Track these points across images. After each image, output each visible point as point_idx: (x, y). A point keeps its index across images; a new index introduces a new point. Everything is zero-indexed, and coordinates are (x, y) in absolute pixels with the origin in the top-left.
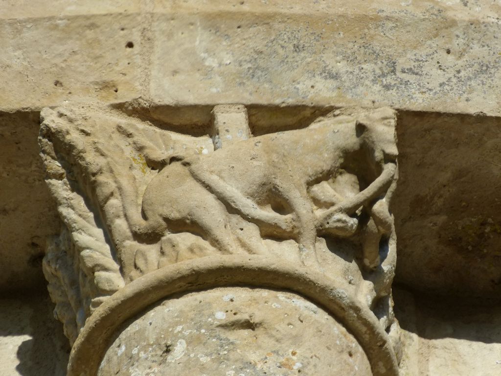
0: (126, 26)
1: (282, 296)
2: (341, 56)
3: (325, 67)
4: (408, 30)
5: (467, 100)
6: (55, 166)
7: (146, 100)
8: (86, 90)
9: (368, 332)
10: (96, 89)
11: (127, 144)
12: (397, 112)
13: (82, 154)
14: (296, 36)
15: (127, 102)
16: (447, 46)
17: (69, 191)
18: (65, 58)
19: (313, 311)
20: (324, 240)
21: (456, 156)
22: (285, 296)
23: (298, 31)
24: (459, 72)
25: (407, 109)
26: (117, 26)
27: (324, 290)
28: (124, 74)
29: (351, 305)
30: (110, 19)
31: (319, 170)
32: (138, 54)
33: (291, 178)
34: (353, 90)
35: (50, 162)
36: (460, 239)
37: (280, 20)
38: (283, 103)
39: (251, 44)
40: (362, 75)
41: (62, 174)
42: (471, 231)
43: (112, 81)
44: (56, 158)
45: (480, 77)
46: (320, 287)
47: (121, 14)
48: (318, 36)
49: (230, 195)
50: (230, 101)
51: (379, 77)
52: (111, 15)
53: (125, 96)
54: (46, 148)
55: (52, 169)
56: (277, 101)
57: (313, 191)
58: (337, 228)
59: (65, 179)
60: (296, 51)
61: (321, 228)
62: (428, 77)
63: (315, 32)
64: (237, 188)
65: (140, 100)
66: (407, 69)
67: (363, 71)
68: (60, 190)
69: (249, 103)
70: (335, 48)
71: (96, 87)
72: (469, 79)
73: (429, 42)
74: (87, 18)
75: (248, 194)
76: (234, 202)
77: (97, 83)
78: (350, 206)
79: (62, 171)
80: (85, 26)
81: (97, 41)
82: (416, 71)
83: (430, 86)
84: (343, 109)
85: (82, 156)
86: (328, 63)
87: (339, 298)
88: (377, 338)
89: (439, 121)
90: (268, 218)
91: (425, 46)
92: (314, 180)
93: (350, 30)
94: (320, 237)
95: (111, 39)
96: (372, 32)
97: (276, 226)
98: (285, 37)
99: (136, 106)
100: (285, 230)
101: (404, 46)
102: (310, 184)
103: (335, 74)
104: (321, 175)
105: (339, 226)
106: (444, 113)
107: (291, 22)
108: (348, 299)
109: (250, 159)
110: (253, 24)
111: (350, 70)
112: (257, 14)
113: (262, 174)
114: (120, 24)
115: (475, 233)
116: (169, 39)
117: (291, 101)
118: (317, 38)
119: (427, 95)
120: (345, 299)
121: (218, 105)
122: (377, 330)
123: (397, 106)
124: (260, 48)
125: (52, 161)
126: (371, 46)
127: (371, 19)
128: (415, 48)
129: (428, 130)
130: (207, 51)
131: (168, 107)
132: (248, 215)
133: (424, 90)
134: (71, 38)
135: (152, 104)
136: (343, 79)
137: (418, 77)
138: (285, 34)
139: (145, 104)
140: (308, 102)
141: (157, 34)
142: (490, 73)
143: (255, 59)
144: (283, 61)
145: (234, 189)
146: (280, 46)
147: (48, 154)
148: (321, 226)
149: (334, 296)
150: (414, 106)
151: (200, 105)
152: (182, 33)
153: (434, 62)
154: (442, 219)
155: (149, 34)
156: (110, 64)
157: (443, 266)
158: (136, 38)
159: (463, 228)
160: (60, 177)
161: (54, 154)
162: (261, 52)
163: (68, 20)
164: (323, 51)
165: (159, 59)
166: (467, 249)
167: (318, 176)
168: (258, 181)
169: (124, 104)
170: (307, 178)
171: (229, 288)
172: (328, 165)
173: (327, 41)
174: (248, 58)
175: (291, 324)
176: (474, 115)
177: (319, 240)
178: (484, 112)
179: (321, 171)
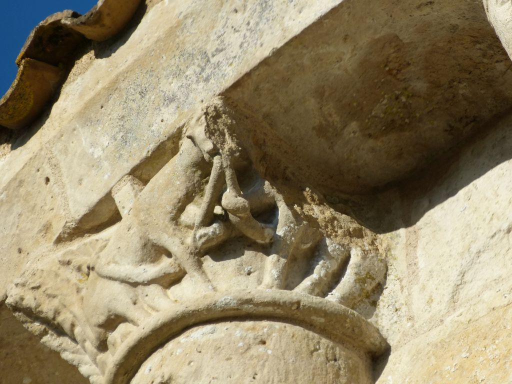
0: (39, 166)
1: (182, 339)
2: (171, 76)
3: (164, 95)
4: (202, 16)
5: (262, 45)
6: (37, 327)
7: (71, 222)
8: (37, 242)
9: (276, 308)
10: (43, 236)
11: (71, 270)
12: (220, 97)
13: (37, 310)
14: (138, 84)
15: (60, 234)
16: (233, 7)
17: (58, 339)
18: (17, 225)
19: (209, 333)
20: (208, 257)
21: (298, 86)
22: (185, 336)
23: (138, 78)
24: (248, 24)
25: (225, 89)
26: (33, 171)
27: (208, 309)
28: (52, 209)
29: (240, 302)
30: (27, 169)
31: (176, 201)
32: (54, 184)
33: (157, 226)
34: (187, 100)
35: (31, 327)
36: (393, 121)
37: (123, 79)
38: (148, 152)
39: (115, 115)
40: (189, 82)
41: (45, 329)
42: (395, 110)
43: (48, 222)
44: (32, 321)
45: (264, 16)
46: (204, 310)
47: (31, 159)
48: (151, 71)
49: (125, 275)
50: (117, 179)
51: (200, 74)
52: (26, 164)
53: (58, 229)
54: (21, 319)
55: (36, 331)
56: (144, 154)
57: (182, 221)
58: (203, 244)
59: (50, 332)
60: (143, 97)
61: (197, 250)
62: (230, 46)
63: (147, 69)
64: (129, 264)
65: (68, 224)
66: (215, 51)
67: (188, 78)
68: (51, 342)
69: (129, 170)
70: (165, 73)
71: (42, 234)
72: (257, 24)
73: (220, 14)
74: (15, 179)
75: (139, 262)
76: (130, 278)
77: (40, 231)
78: (201, 220)
79: (43, 327)
80: (17, 187)
81: (28, 193)
82: (221, 48)
83: (233, 55)
84: (186, 124)
85: (39, 311)
86: (165, 90)
87: (225, 306)
88: (286, 306)
89: (254, 77)
90: (157, 274)
91: (219, 19)
92: (177, 213)
93: (168, 48)
94: (203, 256)
95: (35, 185)
96: (181, 38)
97: (166, 275)
98: (132, 90)
99: (68, 231)
100: (175, 272)
101: (206, 32)
102: (175, 219)
103: (172, 97)
104: (180, 204)
105: (203, 241)
106: (251, 71)
107: (130, 74)
108: (233, 300)
109: (127, 232)
110: (109, 96)
111: (180, 84)
112: (107, 87)
113: (138, 239)
114: (34, 167)
115: (400, 108)
116: (67, 155)
117: (152, 146)
118: (151, 74)
119: (234, 64)
120: (230, 303)
121: (112, 188)
122: (281, 301)
123: (218, 92)
124: (121, 113)
125: (32, 325)
126: (186, 51)
127: (176, 27)
128: (213, 27)
129: (257, 89)
130: (92, 145)
131: (85, 216)
132: (144, 281)
133: (231, 61)
134: (13, 205)
135: (76, 221)
136: (178, 97)
137: (224, 52)
138: (131, 87)
139: (72, 225)
140: (163, 138)
141: (58, 157)
142: (270, 6)
143: (123, 126)
144: (138, 113)
145: (126, 266)
146: (131, 101)
147: (26, 322)
148: (196, 249)
149: (221, 307)
150: (229, 81)
151: (102, 198)
152: (73, 142)
153: (230, 30)
154: (354, 125)
155: (54, 161)
156: (42, 207)
157: (402, 149)
158: (48, 171)
159: (385, 113)
160: (45, 333)
161: (29, 320)
162: (123, 117)
163: (6, 190)
164: (158, 83)
165: (67, 177)
166: (406, 123)
167: (178, 206)
168: (139, 246)
169: (60, 236)
170: (170, 216)
171: (148, 359)
172: (182, 191)
173: (157, 71)
174: (117, 129)
175: (191, 362)
176: (270, 55)
177: (205, 260)
178: (275, 47)
179: (178, 201)
